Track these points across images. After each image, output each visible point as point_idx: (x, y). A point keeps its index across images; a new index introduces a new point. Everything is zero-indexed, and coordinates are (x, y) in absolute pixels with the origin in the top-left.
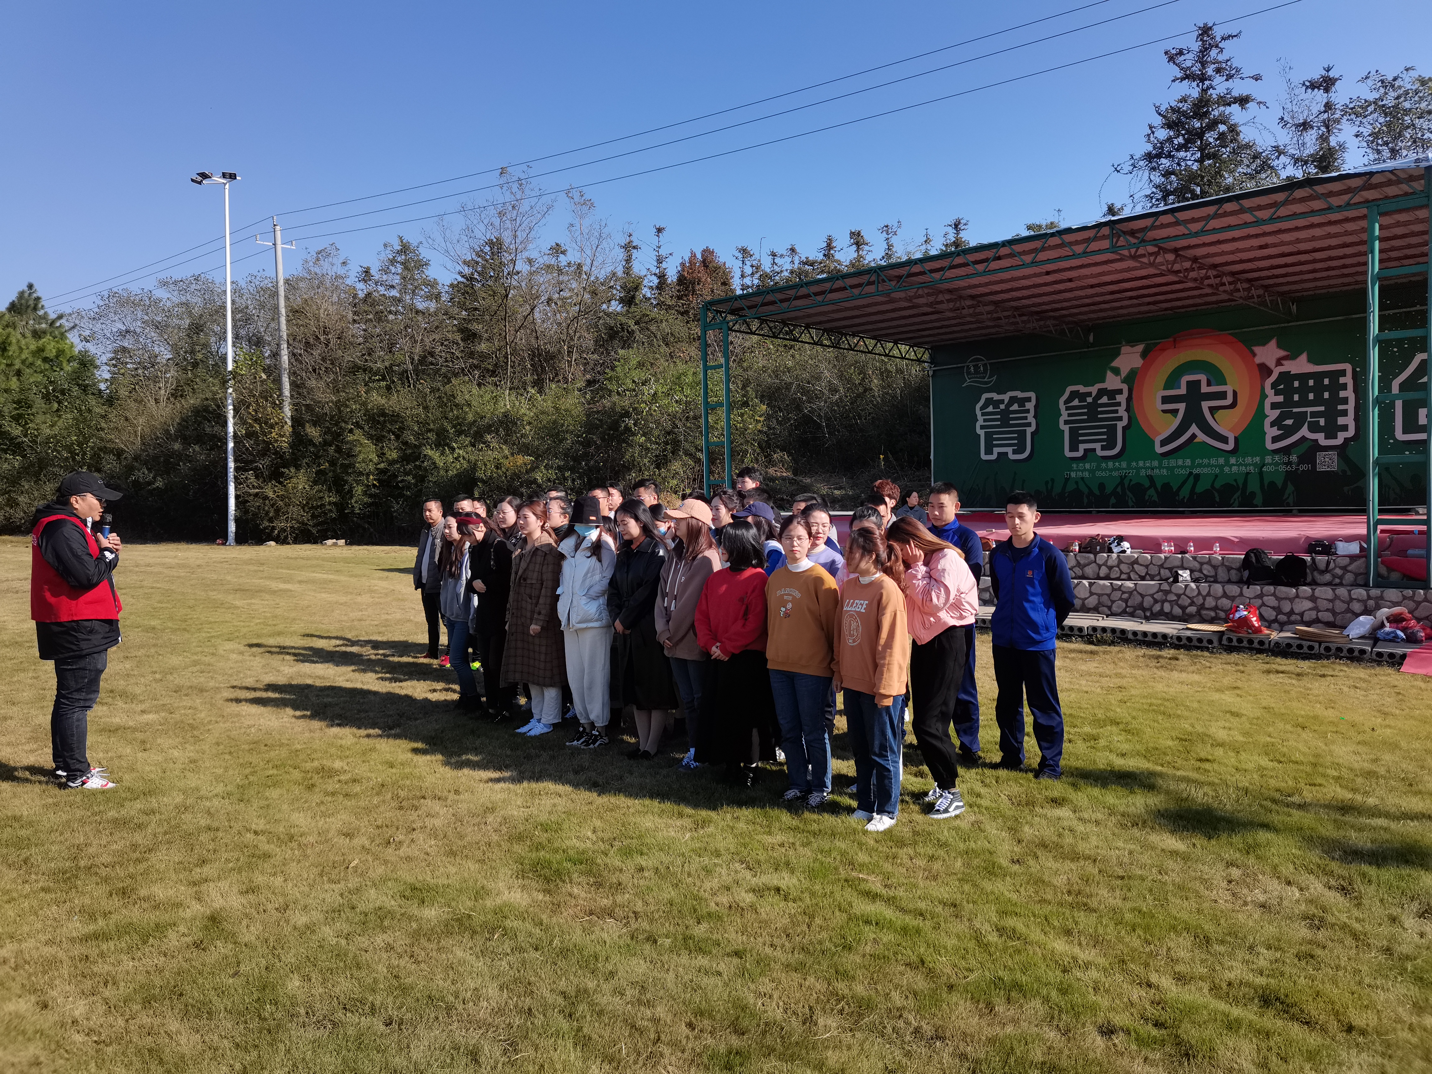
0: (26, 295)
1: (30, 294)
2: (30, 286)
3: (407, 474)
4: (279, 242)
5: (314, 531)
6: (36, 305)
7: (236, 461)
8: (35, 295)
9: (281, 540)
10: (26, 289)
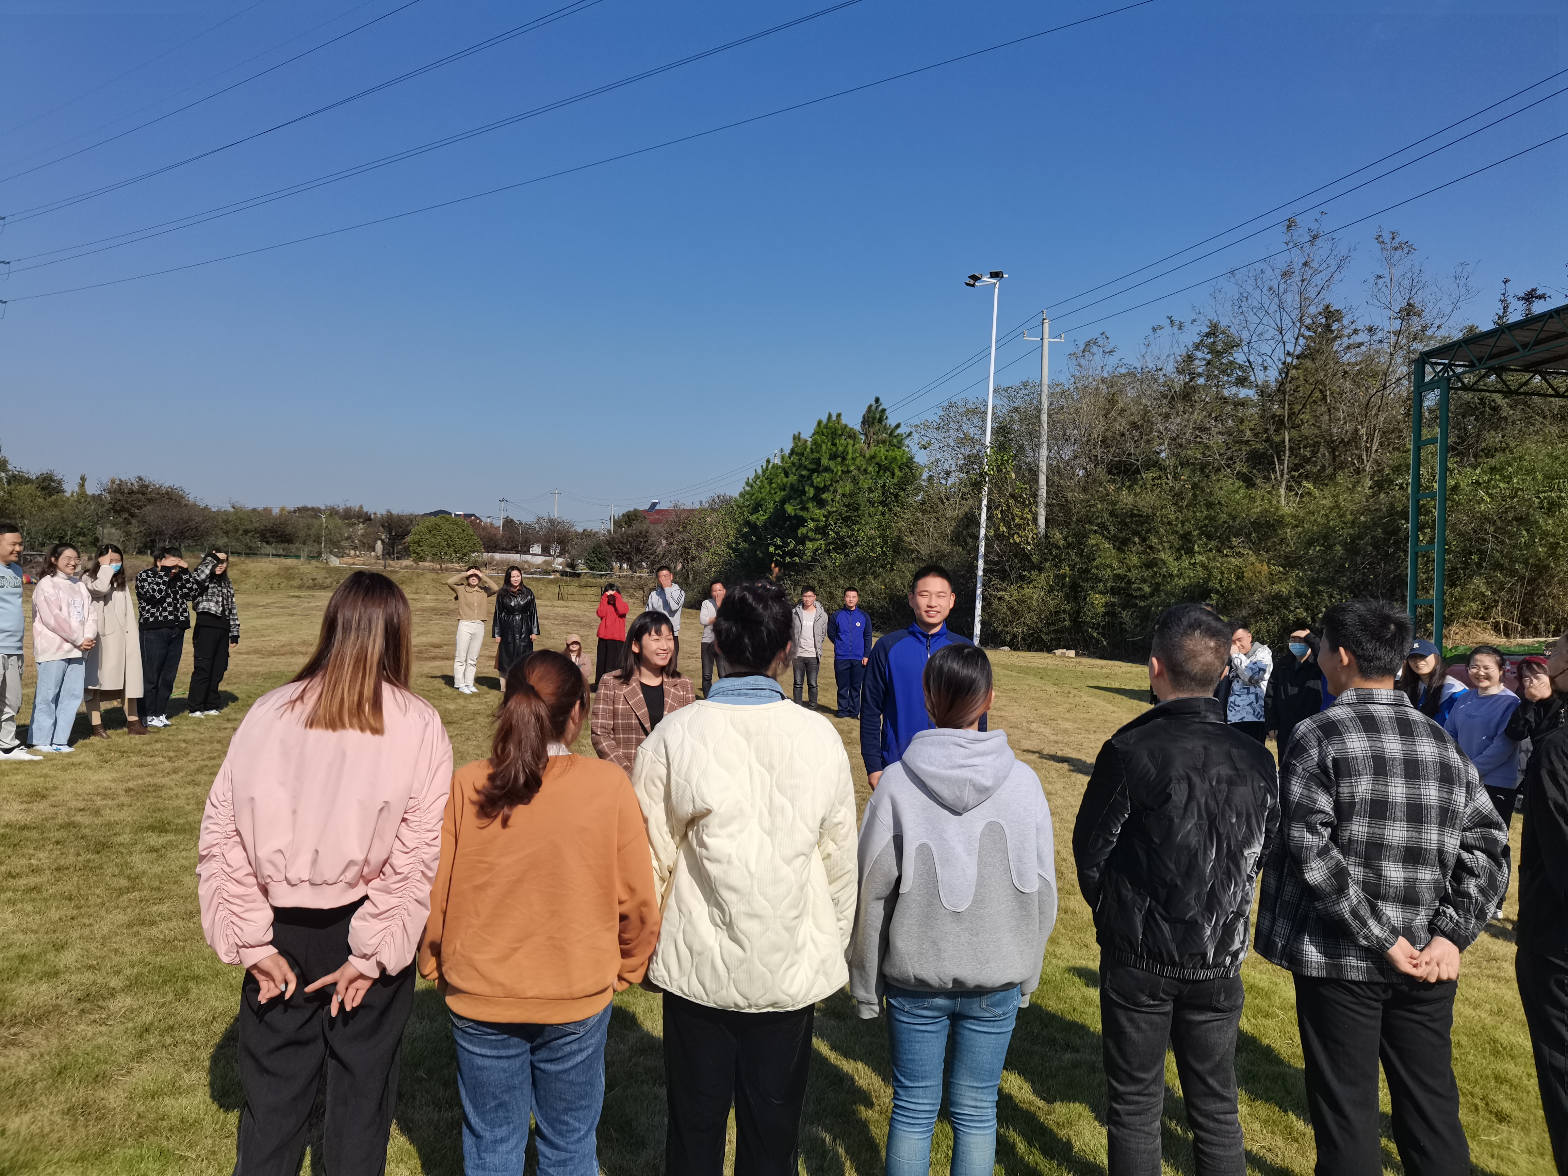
0: (873, 408)
1: (877, 408)
2: (877, 400)
3: (1144, 581)
4: (1046, 336)
5: (1046, 638)
6: (881, 417)
7: (985, 562)
8: (880, 408)
9: (1014, 647)
10: (873, 403)
